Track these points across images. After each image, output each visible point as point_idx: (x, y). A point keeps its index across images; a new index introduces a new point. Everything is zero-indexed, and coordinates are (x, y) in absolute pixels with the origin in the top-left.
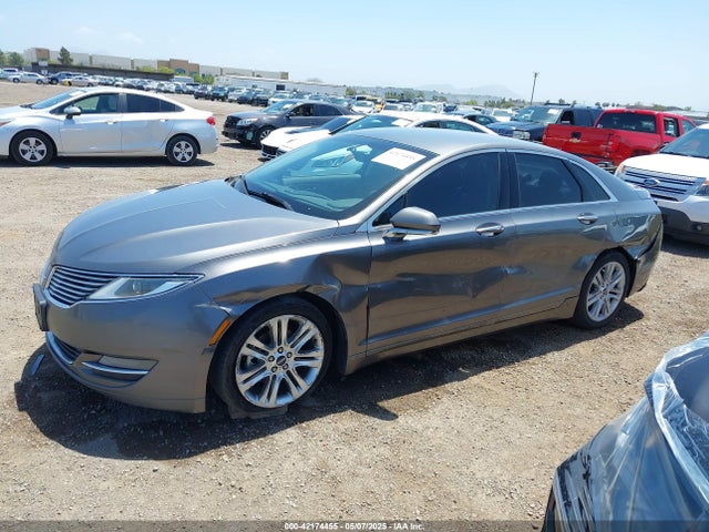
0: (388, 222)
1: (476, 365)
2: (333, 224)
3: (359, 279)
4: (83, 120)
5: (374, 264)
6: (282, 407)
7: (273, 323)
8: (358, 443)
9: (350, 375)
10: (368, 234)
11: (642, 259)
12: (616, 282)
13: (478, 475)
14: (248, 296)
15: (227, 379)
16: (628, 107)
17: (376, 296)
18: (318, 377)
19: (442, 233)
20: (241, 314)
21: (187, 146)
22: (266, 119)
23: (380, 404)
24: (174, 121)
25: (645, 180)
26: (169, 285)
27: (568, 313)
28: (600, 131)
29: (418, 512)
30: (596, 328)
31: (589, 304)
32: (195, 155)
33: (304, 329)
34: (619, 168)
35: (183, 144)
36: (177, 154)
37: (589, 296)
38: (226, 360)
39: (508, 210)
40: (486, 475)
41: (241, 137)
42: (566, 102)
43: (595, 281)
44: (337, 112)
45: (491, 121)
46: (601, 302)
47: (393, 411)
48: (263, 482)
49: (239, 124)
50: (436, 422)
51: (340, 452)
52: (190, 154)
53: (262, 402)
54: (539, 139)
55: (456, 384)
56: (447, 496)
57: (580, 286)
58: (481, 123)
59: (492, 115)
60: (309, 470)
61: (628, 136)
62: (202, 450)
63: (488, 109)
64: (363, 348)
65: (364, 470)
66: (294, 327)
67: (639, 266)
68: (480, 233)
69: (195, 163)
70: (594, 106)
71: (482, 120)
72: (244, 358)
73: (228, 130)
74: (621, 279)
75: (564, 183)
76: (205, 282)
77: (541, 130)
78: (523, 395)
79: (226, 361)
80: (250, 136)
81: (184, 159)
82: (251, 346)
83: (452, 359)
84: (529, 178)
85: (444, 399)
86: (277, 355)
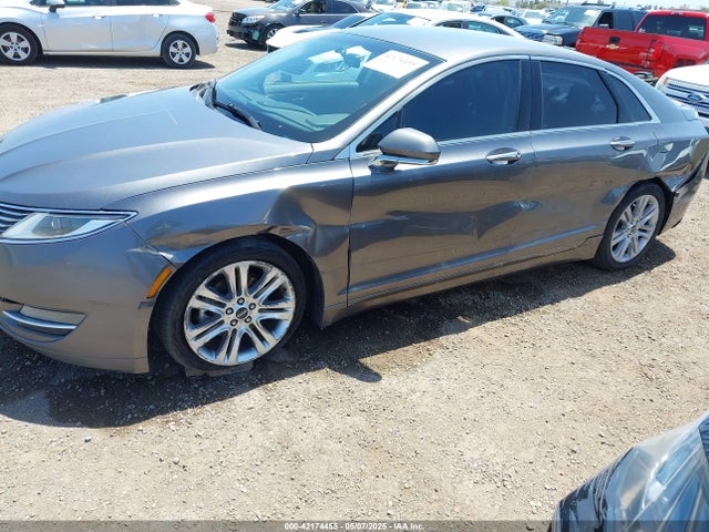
0: (376, 147)
1: (478, 314)
2: (305, 148)
3: (337, 217)
4: (69, 13)
5: (357, 200)
6: (245, 364)
7: (229, 270)
8: (330, 410)
9: (328, 327)
10: (350, 162)
11: (681, 192)
12: (648, 218)
13: (467, 457)
14: (194, 239)
15: (174, 336)
16: (672, 8)
17: (360, 238)
18: (289, 330)
19: (443, 161)
20: (185, 261)
21: (185, 46)
22: (274, 16)
23: (362, 361)
24: (169, 16)
25: (690, 96)
26: (94, 225)
27: (588, 253)
28: (641, 37)
29: (390, 503)
30: (620, 269)
31: (613, 243)
32: (193, 56)
33: (269, 277)
34: (661, 81)
35: (180, 43)
36: (174, 55)
37: (615, 234)
38: (170, 313)
39: (528, 133)
40: (476, 455)
41: (247, 36)
42: (606, 3)
43: (623, 217)
44: (352, 10)
45: (521, 23)
46: (629, 240)
47: (376, 370)
48: (212, 457)
49: (245, 21)
50: (424, 384)
51: (307, 421)
52: (187, 55)
53: (221, 359)
54: (572, 45)
55: (453, 338)
56: (427, 481)
57: (605, 223)
58: (510, 25)
59: (522, 17)
60: (268, 445)
61: (673, 43)
62: (148, 415)
63: (519, 11)
64: (344, 297)
65: (333, 445)
66: (256, 275)
67: (676, 200)
68: (491, 161)
69: (194, 65)
70: (636, 8)
71: (512, 21)
72: (195, 311)
73: (233, 29)
74: (654, 216)
75: (598, 100)
76: (139, 222)
77: (575, 34)
78: (529, 352)
79: (171, 315)
80: (256, 36)
81: (181, 60)
82: (202, 297)
83: (451, 305)
84: (557, 92)
85: (437, 355)
86: (237, 307)
